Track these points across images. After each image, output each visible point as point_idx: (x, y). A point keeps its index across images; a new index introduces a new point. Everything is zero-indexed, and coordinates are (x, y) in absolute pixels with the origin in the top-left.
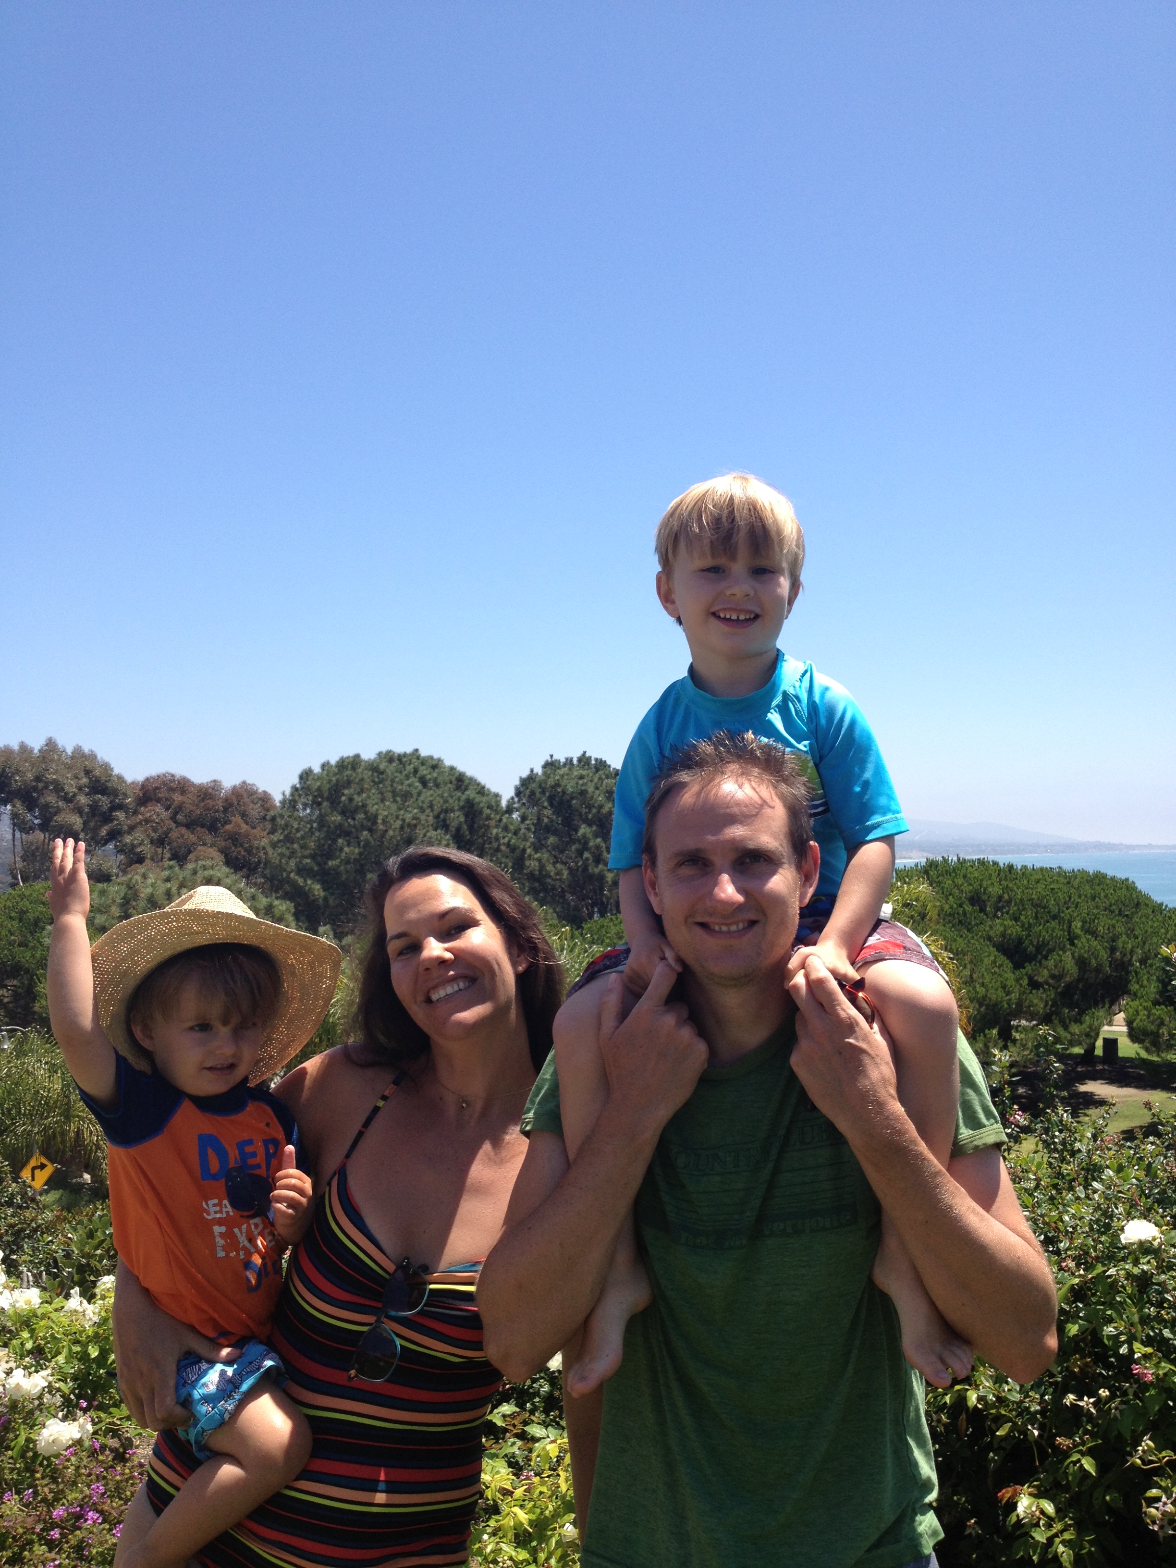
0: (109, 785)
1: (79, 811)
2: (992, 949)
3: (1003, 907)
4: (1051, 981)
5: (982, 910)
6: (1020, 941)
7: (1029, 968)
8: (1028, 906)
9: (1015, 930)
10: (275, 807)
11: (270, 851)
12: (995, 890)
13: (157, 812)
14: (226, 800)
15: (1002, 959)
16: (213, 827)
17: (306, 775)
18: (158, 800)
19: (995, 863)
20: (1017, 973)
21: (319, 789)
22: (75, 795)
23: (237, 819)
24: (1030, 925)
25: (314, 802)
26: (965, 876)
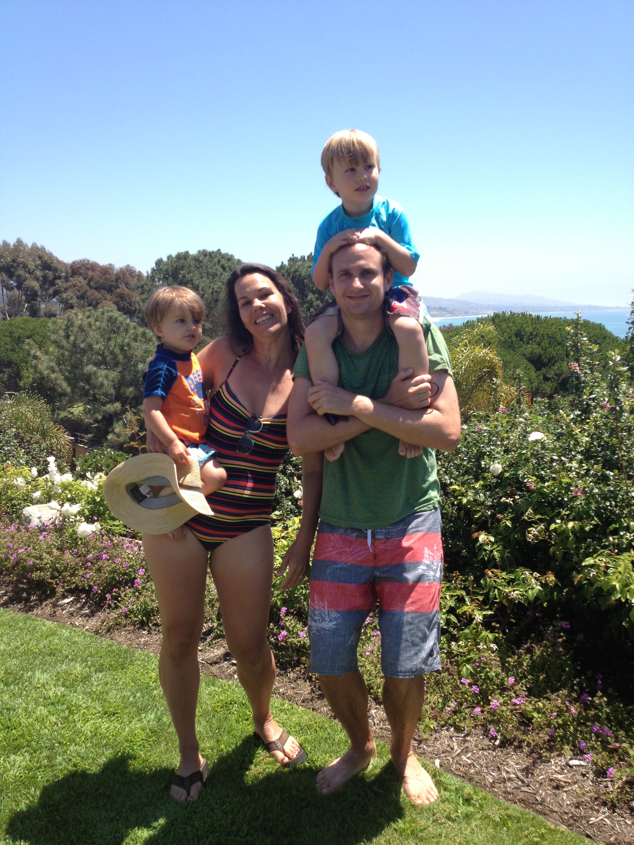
0: (53, 265)
1: (37, 279)
2: (525, 360)
3: (533, 338)
4: (555, 377)
5: (521, 340)
6: (540, 356)
7: (544, 370)
8: (546, 337)
9: (538, 350)
10: (143, 280)
11: (141, 304)
12: (529, 329)
13: (80, 281)
14: (117, 275)
15: (530, 366)
16: (110, 290)
17: (159, 262)
18: (80, 274)
19: (531, 315)
20: (538, 373)
21: (167, 270)
22: (34, 270)
23: (123, 286)
24: (546, 348)
25: (164, 277)
26: (514, 322)
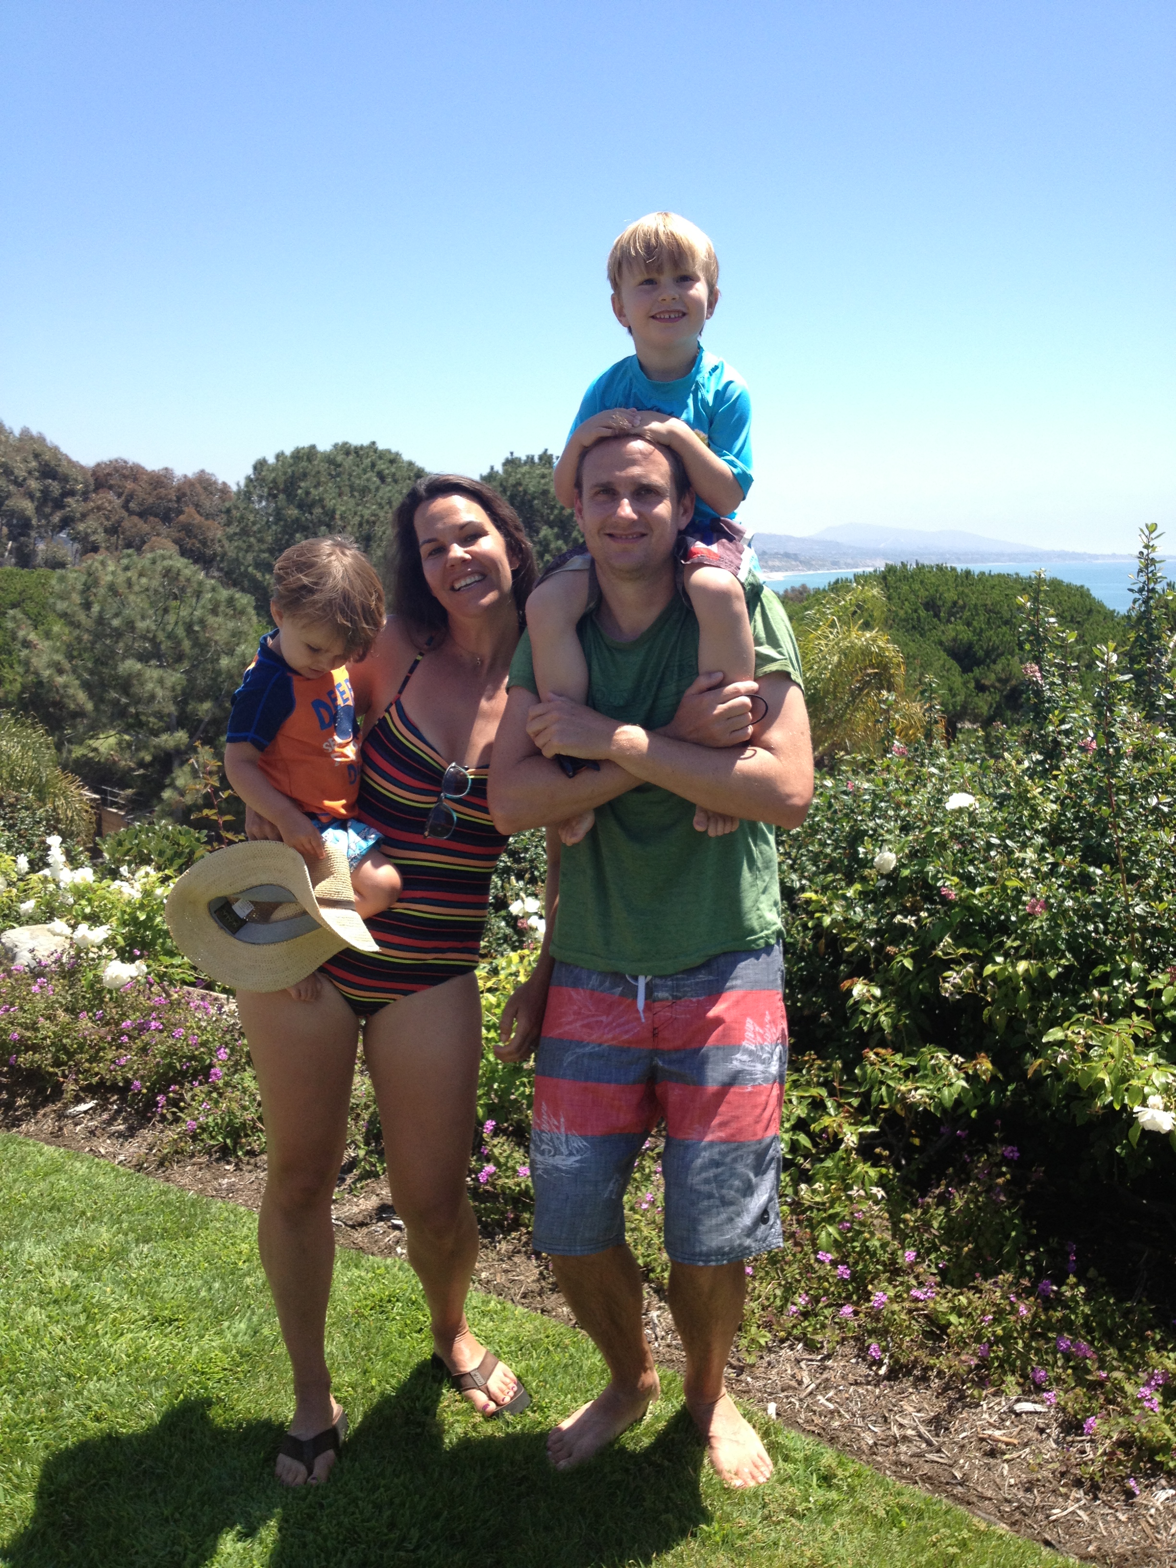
0: (60, 470)
1: (31, 496)
2: (942, 653)
3: (958, 612)
4: (997, 684)
5: (937, 615)
6: (970, 645)
7: (977, 671)
8: (981, 611)
9: (966, 635)
10: (230, 499)
11: (226, 543)
12: (951, 595)
13: (109, 499)
14: (179, 489)
15: (952, 663)
16: (166, 518)
17: (260, 465)
18: (110, 487)
19: (953, 569)
20: (965, 676)
21: (274, 481)
22: (25, 480)
23: (190, 510)
24: (981, 629)
25: (270, 494)
26: (922, 582)
